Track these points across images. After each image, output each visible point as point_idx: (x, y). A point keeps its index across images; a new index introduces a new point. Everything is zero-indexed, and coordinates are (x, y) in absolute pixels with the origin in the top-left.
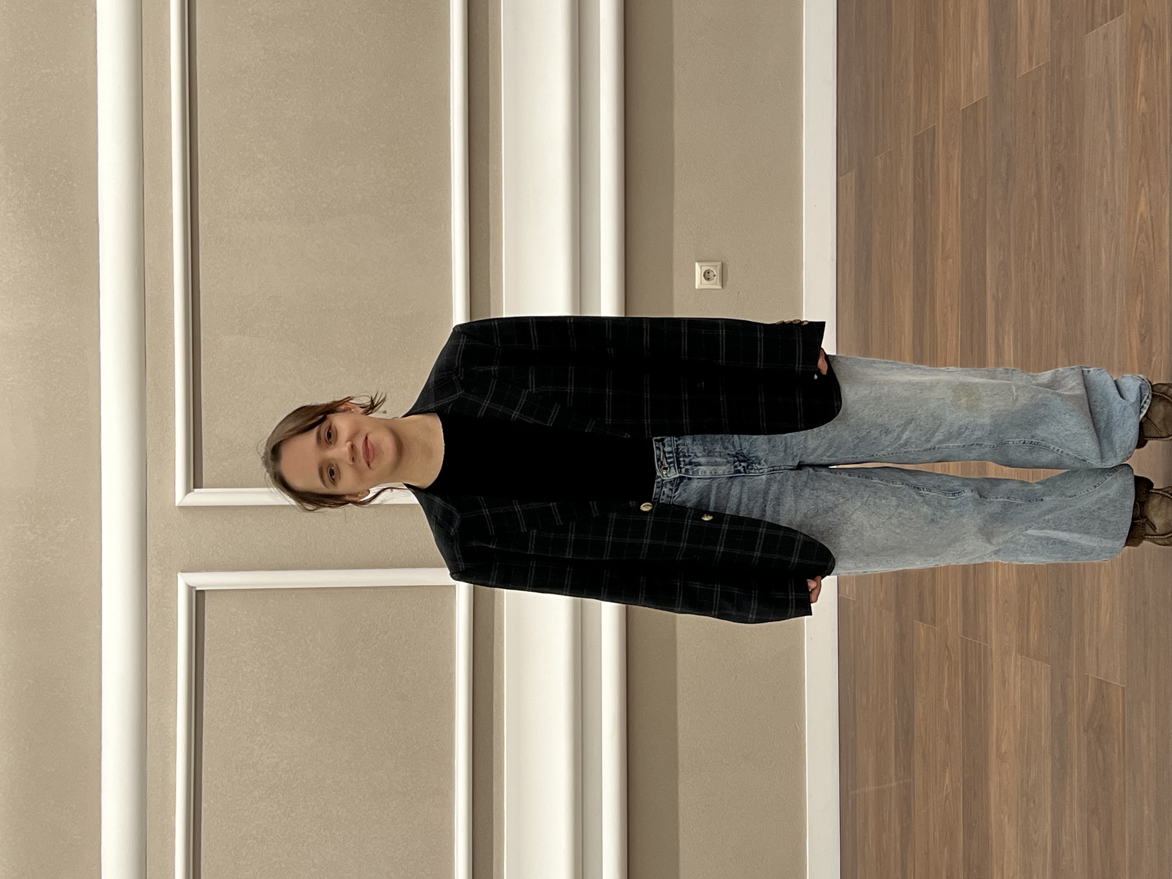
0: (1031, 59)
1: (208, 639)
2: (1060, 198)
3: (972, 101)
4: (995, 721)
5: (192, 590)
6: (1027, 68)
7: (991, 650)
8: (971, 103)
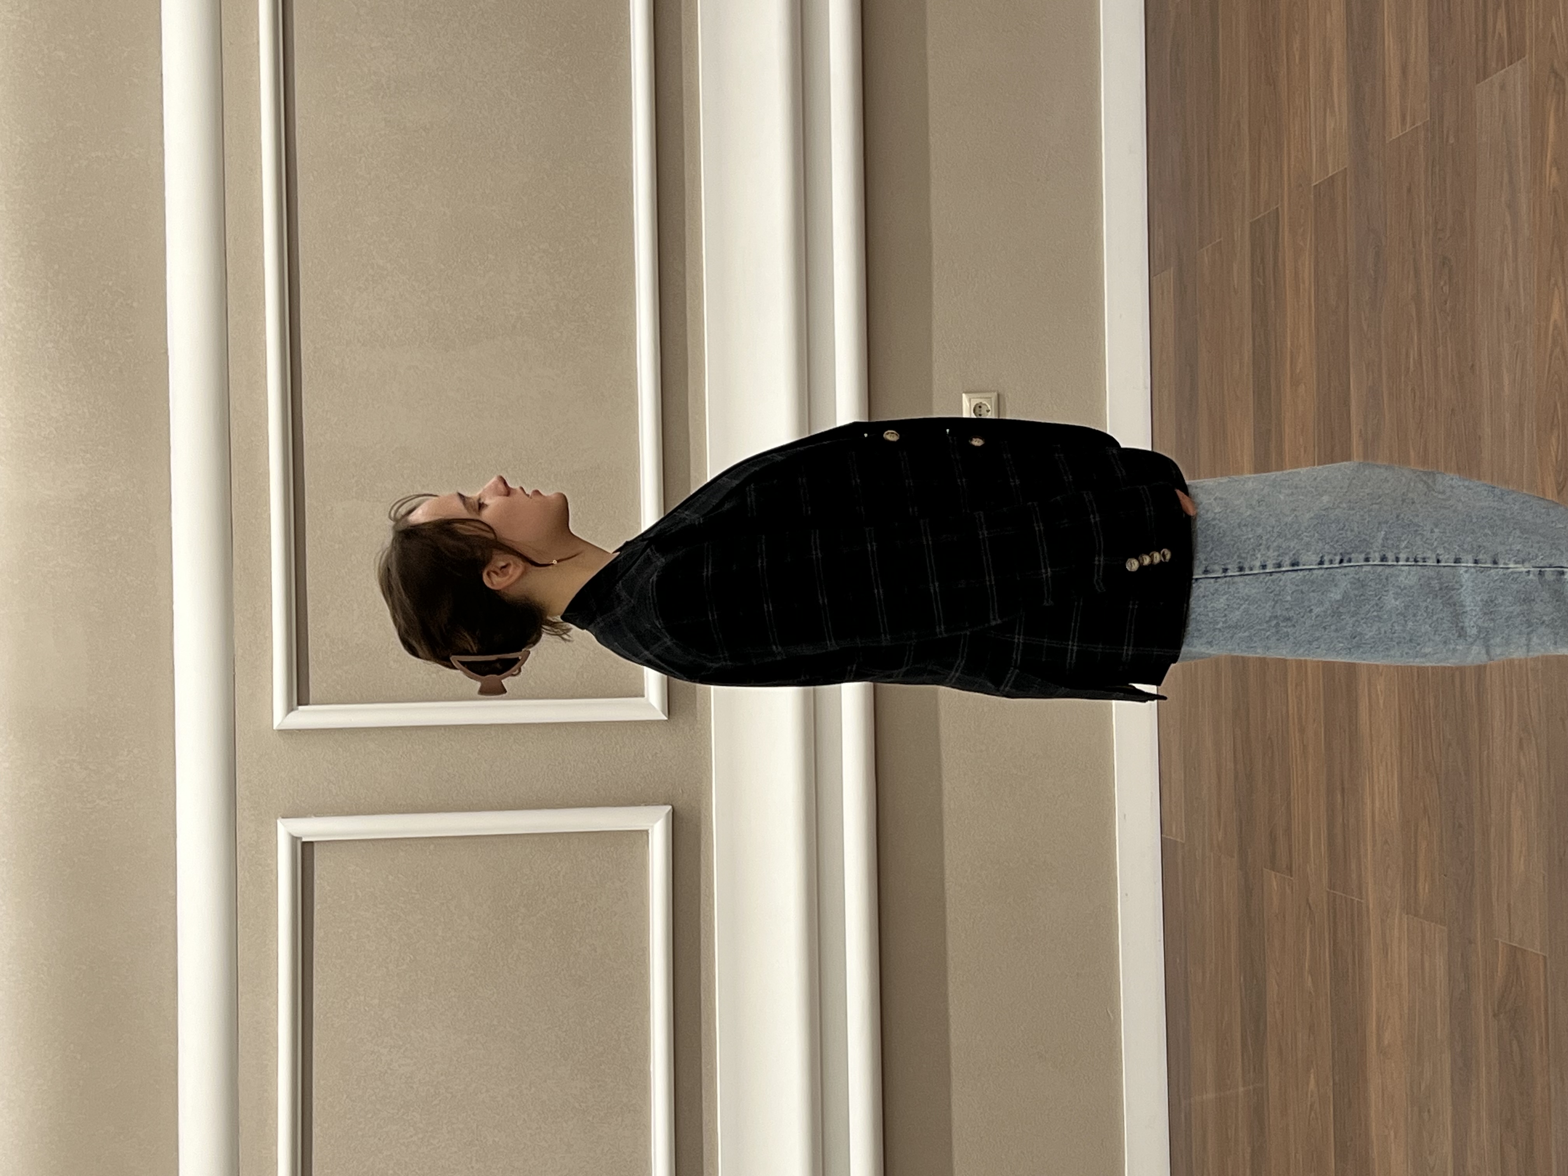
0: (1403, 117)
1: (319, 907)
2: (1446, 303)
3: (1327, 174)
4: (1374, 1003)
5: (296, 841)
6: (1400, 131)
7: (1368, 907)
8: (1326, 178)
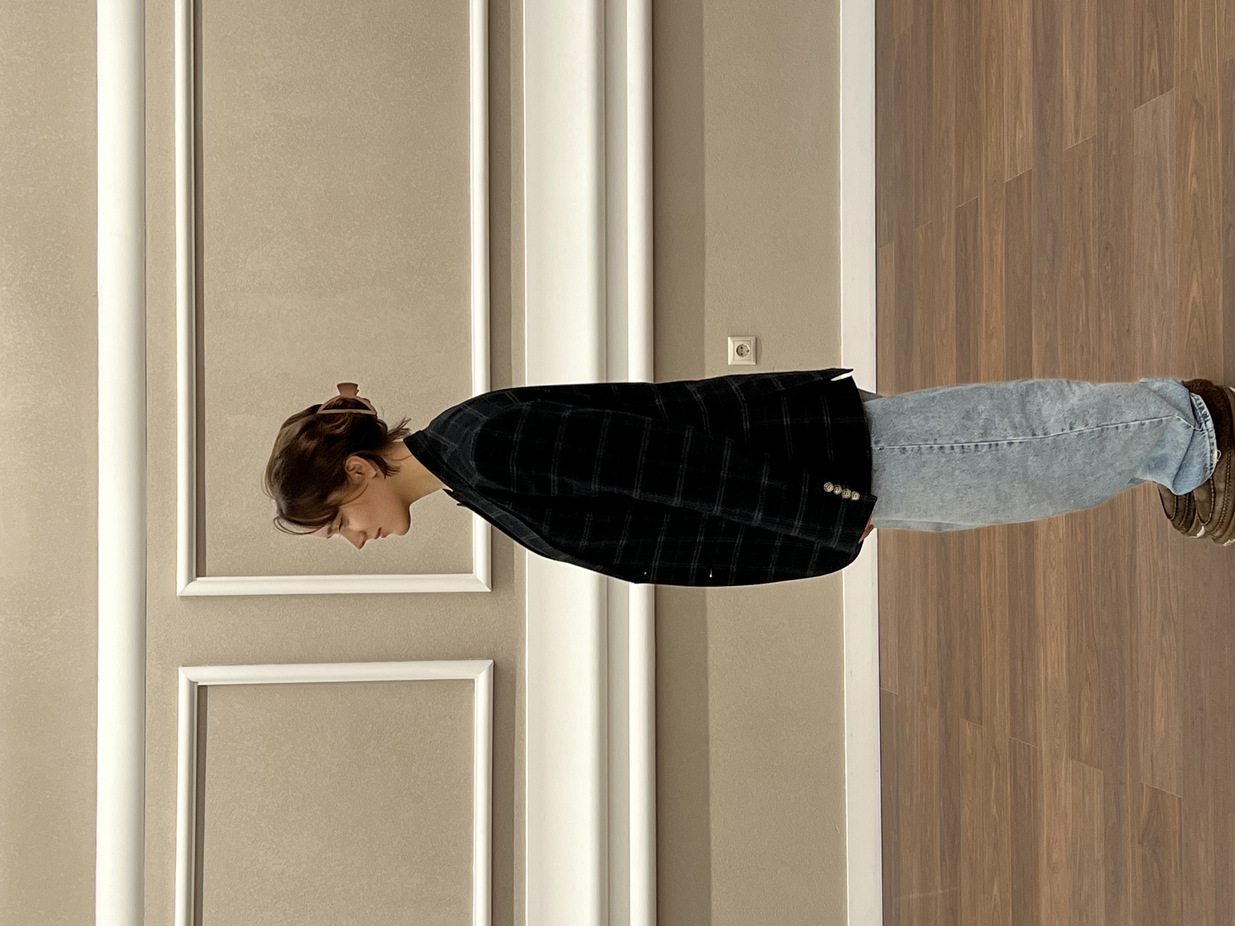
0: (1077, 132)
1: (211, 737)
2: (1108, 279)
3: (1017, 174)
4: (1045, 828)
5: (194, 685)
6: (1074, 142)
7: (1041, 752)
8: (1016, 176)
